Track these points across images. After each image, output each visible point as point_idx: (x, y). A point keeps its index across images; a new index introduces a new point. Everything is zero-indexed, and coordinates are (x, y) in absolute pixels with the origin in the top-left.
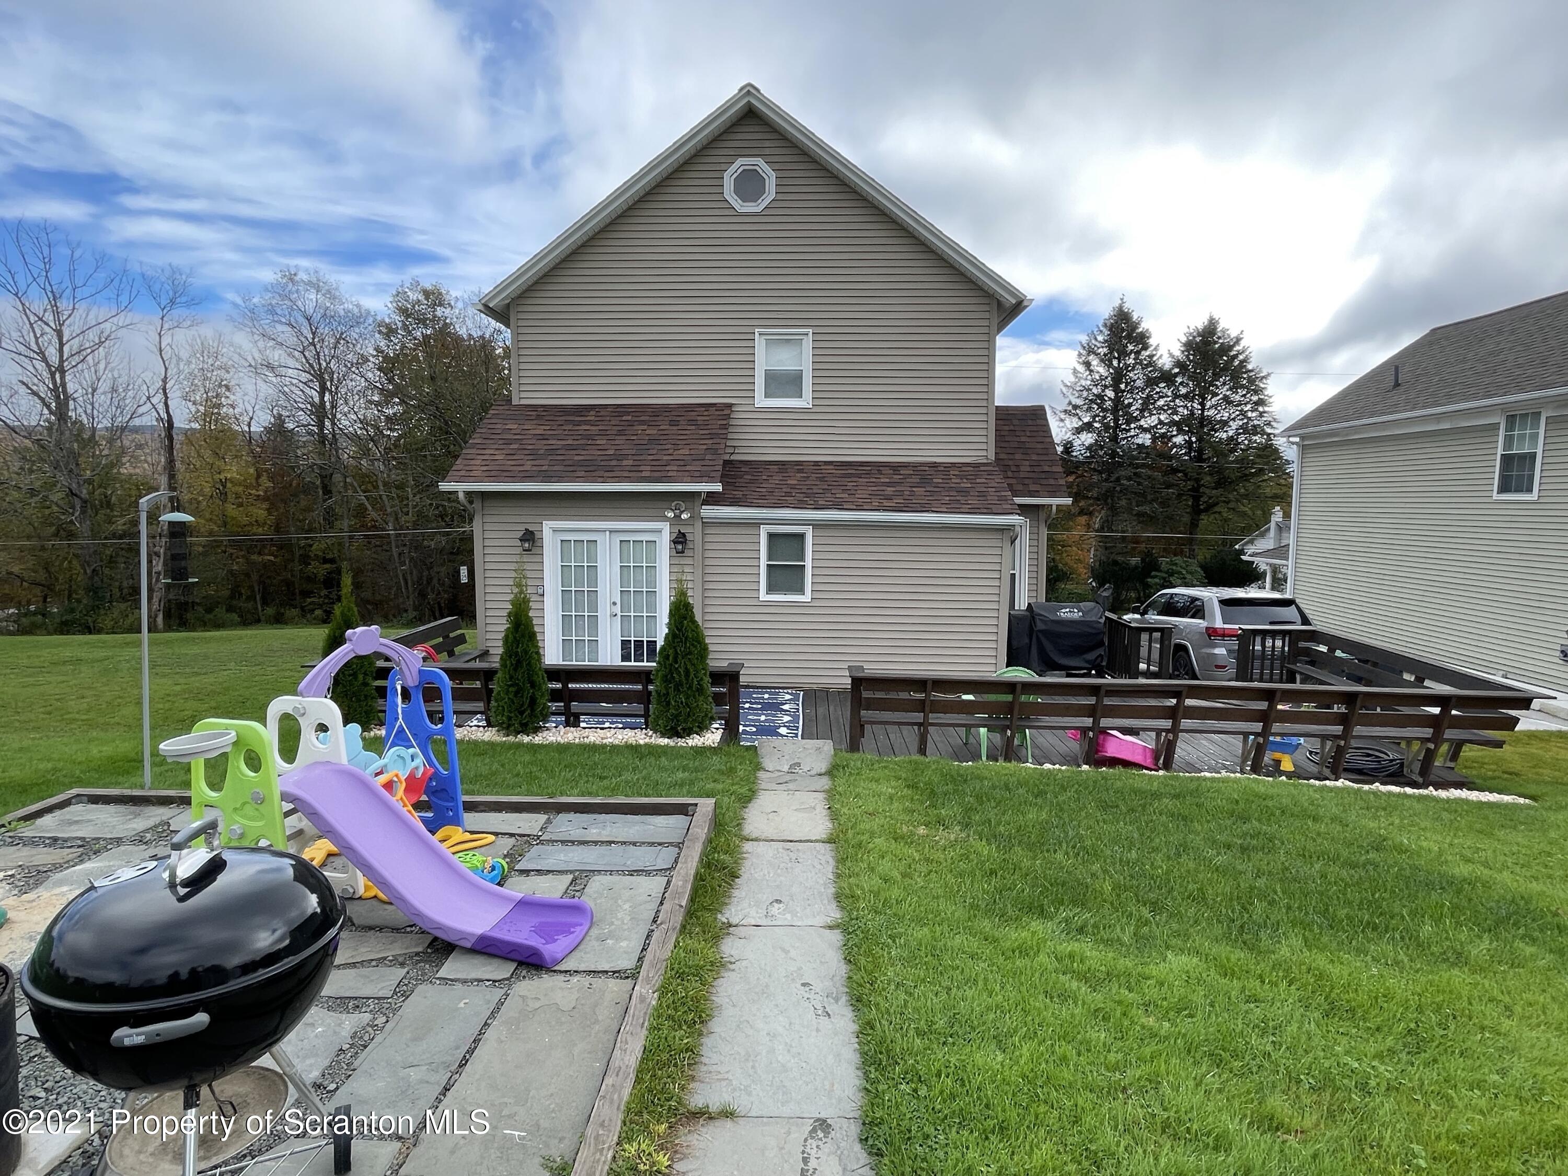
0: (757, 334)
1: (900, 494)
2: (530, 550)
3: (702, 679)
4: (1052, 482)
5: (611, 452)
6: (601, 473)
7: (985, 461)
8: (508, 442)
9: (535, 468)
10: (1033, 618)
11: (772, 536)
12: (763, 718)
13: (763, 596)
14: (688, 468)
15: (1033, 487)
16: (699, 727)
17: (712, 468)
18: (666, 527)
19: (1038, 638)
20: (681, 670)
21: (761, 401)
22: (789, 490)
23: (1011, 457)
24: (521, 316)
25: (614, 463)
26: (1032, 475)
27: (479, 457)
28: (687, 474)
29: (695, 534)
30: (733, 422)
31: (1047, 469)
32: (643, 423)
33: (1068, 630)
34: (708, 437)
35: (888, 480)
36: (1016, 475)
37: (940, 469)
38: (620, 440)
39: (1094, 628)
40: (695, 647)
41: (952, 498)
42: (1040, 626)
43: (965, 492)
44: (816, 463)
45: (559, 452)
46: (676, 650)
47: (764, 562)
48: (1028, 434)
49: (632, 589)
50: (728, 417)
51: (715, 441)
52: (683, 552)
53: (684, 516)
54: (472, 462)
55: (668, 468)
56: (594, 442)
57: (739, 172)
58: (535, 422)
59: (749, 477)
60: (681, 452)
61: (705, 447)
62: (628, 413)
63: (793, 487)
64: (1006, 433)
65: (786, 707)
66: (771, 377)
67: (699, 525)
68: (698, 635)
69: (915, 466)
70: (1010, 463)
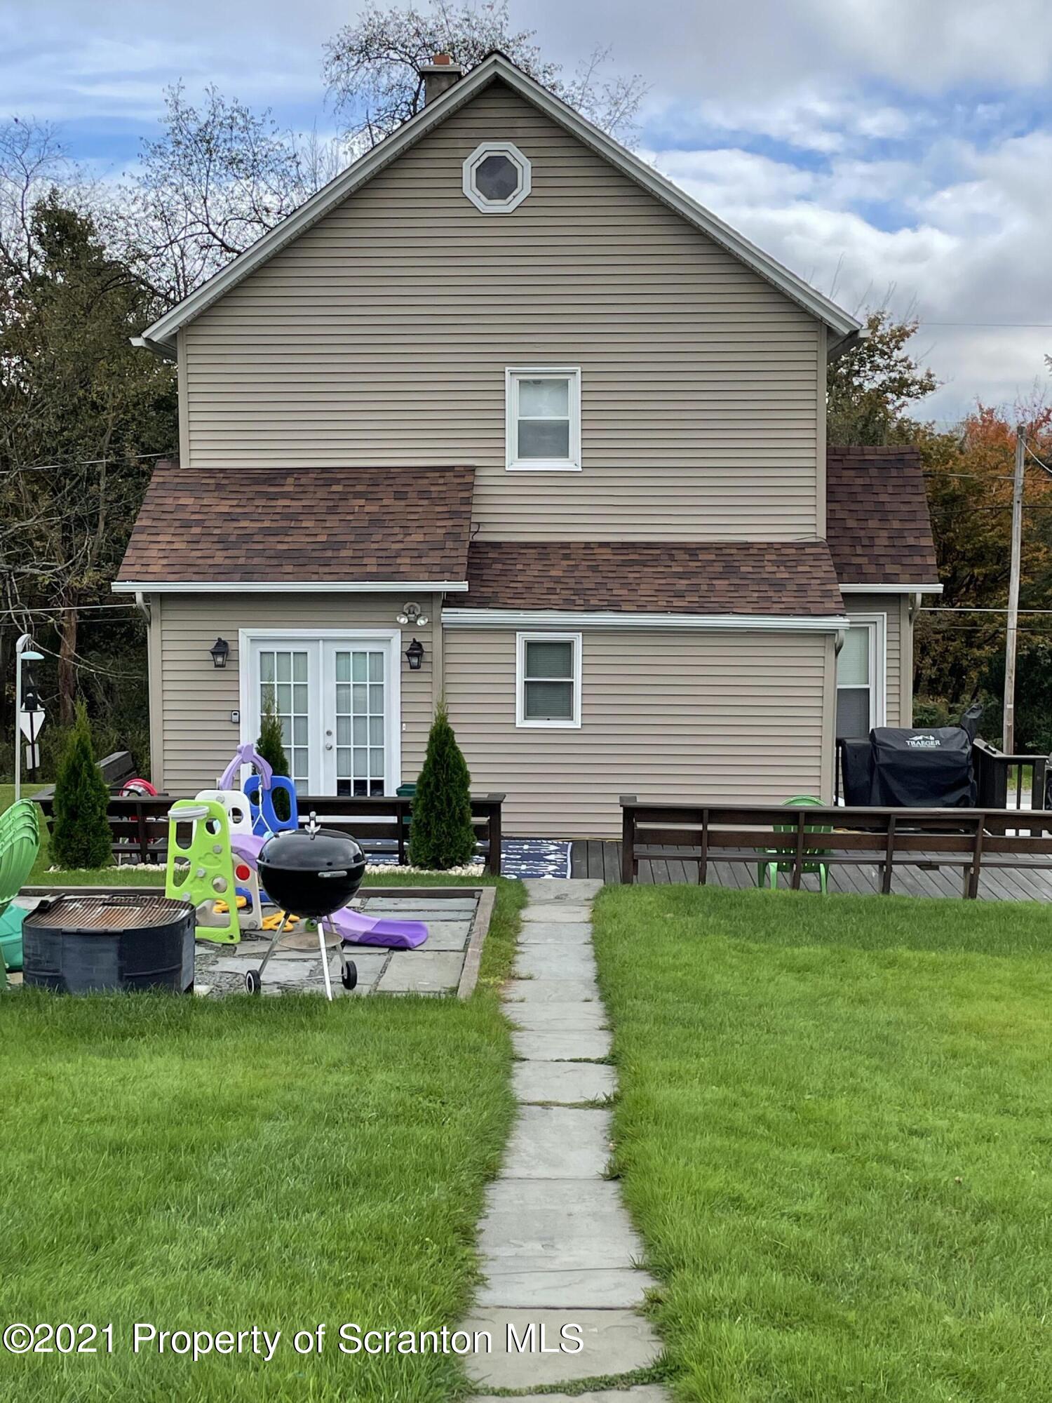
0: (507, 374)
1: (694, 589)
2: (223, 666)
3: (464, 808)
4: (918, 560)
5: (324, 538)
6: (315, 568)
7: (814, 540)
8: (187, 525)
9: (228, 561)
10: (875, 748)
11: (530, 646)
12: (524, 867)
13: (521, 722)
14: (424, 561)
15: (890, 569)
16: (460, 858)
17: (454, 561)
18: (396, 636)
19: (880, 775)
20: (444, 798)
21: (515, 463)
22: (552, 585)
23: (863, 524)
24: (191, 350)
25: (329, 553)
26: (892, 551)
27: (152, 546)
28: (423, 569)
29: (433, 643)
30: (477, 491)
31: (911, 541)
32: (358, 495)
33: (918, 764)
34: (447, 516)
35: (680, 569)
36: (868, 551)
37: (751, 551)
38: (332, 521)
39: (955, 761)
40: (456, 773)
41: (762, 594)
42: (883, 759)
43: (779, 586)
44: (588, 545)
45: (256, 538)
46: (437, 777)
47: (520, 679)
48: (890, 490)
49: (352, 715)
50: (472, 485)
51: (456, 522)
52: (418, 667)
53: (421, 622)
54: (146, 553)
55: (399, 561)
56: (298, 525)
57: (482, 159)
58: (216, 494)
59: (500, 566)
60: (413, 537)
61: (443, 531)
62: (338, 481)
63: (557, 580)
64: (859, 489)
65: (551, 857)
66: (525, 428)
67: (438, 633)
68: (459, 762)
69: (718, 548)
70: (862, 533)
